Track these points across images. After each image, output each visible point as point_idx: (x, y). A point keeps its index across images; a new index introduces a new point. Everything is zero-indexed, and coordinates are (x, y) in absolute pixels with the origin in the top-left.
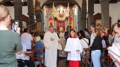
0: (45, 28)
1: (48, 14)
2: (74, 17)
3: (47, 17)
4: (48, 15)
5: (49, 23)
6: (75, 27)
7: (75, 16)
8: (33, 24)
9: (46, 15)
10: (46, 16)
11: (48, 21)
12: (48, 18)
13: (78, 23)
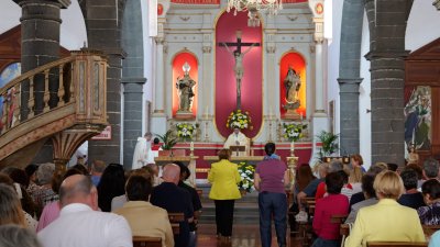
0: (149, 105)
1: (167, 31)
2: (319, 48)
3: (160, 47)
4: (170, 38)
5: (174, 81)
6: (319, 106)
7: (324, 41)
8: (45, 69)
9: (155, 34)
10: (156, 41)
11: (169, 66)
12: (165, 51)
13: (341, 82)
